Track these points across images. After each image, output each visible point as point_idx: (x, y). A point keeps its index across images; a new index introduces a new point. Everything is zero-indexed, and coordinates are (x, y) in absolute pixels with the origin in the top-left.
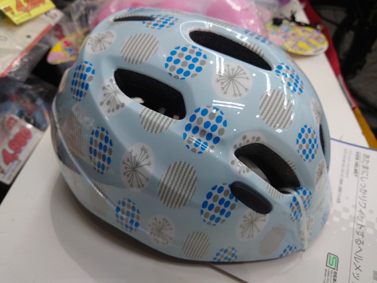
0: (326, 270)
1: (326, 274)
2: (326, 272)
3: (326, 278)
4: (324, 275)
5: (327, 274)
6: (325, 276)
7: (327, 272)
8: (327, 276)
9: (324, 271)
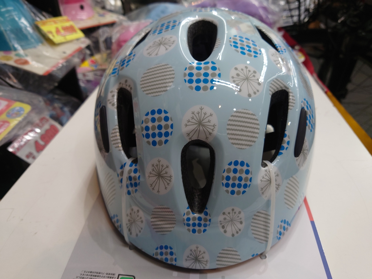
0: (114, 275)
1: (109, 274)
2: (111, 274)
3: (105, 275)
4: (109, 272)
5: (110, 276)
6: (107, 274)
7: (112, 276)
8: (108, 275)
9: (113, 273)
